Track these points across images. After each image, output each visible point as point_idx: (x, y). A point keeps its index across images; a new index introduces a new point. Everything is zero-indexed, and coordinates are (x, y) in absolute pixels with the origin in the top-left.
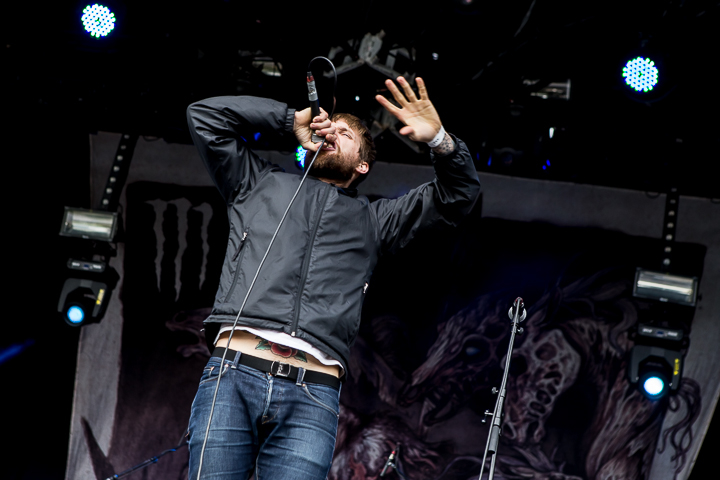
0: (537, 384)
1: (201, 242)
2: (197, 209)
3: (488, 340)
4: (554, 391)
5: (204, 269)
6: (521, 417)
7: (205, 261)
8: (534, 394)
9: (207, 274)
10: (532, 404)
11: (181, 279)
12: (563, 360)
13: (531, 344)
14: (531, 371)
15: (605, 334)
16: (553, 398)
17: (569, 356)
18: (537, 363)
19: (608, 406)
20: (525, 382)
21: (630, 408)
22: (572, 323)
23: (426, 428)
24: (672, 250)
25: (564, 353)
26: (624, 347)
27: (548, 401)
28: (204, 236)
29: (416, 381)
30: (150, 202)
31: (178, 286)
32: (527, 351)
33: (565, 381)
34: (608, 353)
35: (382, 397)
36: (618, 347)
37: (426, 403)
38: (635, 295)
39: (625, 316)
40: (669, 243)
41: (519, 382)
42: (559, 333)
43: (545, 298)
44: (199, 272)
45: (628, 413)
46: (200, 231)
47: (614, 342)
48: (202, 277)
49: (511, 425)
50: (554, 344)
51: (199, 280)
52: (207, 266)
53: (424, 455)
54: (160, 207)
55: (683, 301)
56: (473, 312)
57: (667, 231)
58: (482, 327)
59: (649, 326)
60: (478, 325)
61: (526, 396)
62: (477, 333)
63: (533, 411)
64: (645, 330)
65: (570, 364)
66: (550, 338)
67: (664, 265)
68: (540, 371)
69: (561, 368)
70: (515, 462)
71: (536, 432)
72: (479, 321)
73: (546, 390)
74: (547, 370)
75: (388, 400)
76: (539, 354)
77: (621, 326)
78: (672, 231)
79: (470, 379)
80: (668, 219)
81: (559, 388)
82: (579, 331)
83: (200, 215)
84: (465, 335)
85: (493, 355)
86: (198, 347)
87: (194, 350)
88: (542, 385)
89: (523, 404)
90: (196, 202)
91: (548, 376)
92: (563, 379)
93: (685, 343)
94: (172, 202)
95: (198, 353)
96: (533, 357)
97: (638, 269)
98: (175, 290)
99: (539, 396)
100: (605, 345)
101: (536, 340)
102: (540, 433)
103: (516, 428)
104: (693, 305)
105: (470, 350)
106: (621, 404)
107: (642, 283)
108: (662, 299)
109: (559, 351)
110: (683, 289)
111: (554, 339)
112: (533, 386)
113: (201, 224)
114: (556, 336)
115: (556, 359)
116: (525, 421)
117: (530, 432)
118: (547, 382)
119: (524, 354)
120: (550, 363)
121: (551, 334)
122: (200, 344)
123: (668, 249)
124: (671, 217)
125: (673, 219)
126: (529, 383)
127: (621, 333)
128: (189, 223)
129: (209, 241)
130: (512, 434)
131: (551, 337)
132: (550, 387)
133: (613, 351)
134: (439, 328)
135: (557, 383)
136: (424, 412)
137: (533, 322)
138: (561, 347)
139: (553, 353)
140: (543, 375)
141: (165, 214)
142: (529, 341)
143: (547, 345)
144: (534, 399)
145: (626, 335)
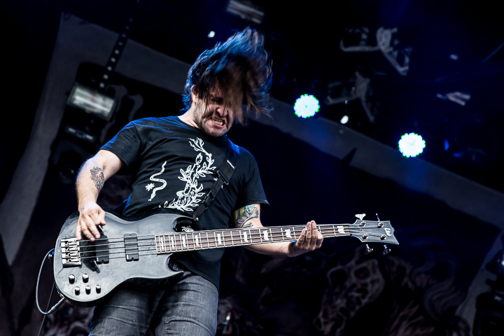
0: (350, 294)
2: (132, 97)
4: (359, 302)
6: (331, 316)
8: (345, 301)
10: (342, 309)
12: (373, 282)
13: (354, 265)
14: (348, 284)
15: (408, 271)
16: (357, 308)
17: (377, 281)
18: (354, 279)
19: (396, 323)
20: (341, 292)
21: (410, 330)
23: (261, 307)
25: (375, 277)
26: (418, 284)
27: (353, 309)
29: (263, 271)
32: (350, 269)
33: (371, 298)
34: (406, 284)
35: (237, 276)
36: (414, 283)
37: (266, 289)
41: (337, 290)
42: (376, 262)
45: (408, 332)
47: (413, 278)
49: (322, 320)
50: (370, 269)
53: (255, 327)
61: (339, 301)
63: (340, 314)
65: (377, 286)
66: (368, 264)
68: (354, 285)
69: (369, 288)
71: (339, 330)
73: (354, 300)
74: (359, 286)
75: (241, 280)
76: (357, 273)
77: (422, 269)
81: (364, 301)
85: (323, 265)
88: (352, 296)
89: (334, 307)
90: (132, 92)
91: (358, 291)
92: (369, 295)
96: (352, 274)
99: (348, 304)
100: (406, 279)
101: (358, 263)
102: (341, 331)
103: (326, 323)
106: (405, 324)
109: (372, 275)
111: (371, 265)
112: (346, 296)
114: (373, 264)
115: (368, 280)
116: (333, 319)
117: (334, 329)
118: (356, 294)
119: (347, 271)
120: (363, 282)
121: (370, 262)
126: (343, 293)
127: (420, 274)
130: (320, 327)
132: (358, 300)
133: (410, 285)
135: (364, 297)
136: (263, 294)
138: (374, 273)
139: (367, 275)
140: (355, 289)
142: (353, 262)
143: (365, 269)
144: (343, 305)
145: (423, 276)
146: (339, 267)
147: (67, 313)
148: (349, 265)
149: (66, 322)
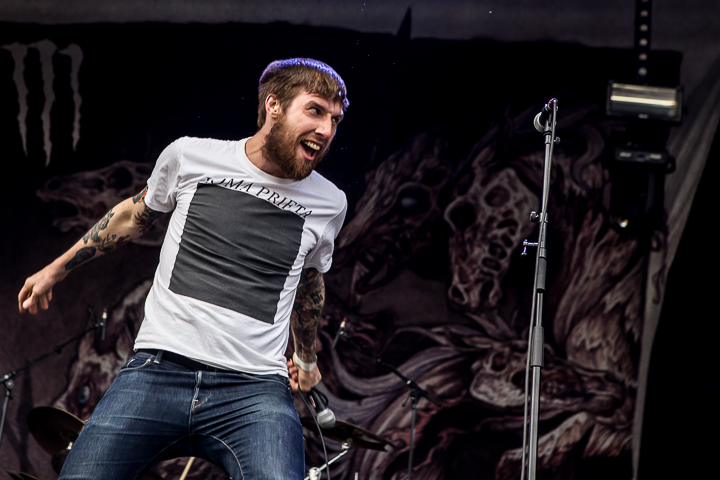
0: (489, 236)
1: (71, 92)
2: (64, 52)
3: (428, 188)
4: (509, 243)
5: (77, 125)
6: (472, 278)
7: (78, 116)
8: (486, 248)
9: (81, 132)
10: (485, 261)
11: (52, 138)
12: (518, 205)
13: (479, 188)
14: (481, 221)
15: (566, 169)
16: (509, 251)
17: (525, 200)
18: (488, 211)
19: (576, 256)
20: (475, 235)
21: (601, 255)
22: (526, 159)
23: (359, 297)
24: (648, 58)
25: (520, 196)
26: (590, 183)
27: (503, 255)
28: (75, 85)
29: (344, 242)
30: (6, 47)
31: (48, 147)
32: (475, 197)
33: (523, 230)
34: (571, 191)
36: (582, 184)
37: (357, 268)
38: (609, 113)
39: (590, 146)
40: (645, 49)
41: (468, 236)
42: (512, 172)
43: (492, 132)
44: (72, 129)
45: (599, 262)
46: (69, 79)
47: (578, 177)
48: (76, 136)
49: (461, 287)
50: (507, 186)
51: (71, 139)
52: (81, 122)
53: (358, 329)
54: (18, 51)
55: (666, 116)
56: (407, 156)
57: (639, 35)
58: (418, 174)
59: (626, 149)
60: (414, 170)
61: (477, 251)
62: (414, 180)
63: (486, 269)
64: (623, 154)
65: (526, 209)
66: (501, 180)
67: (641, 76)
68: (491, 220)
69: (516, 215)
70: (467, 331)
71: (492, 294)
72: (414, 166)
73: (500, 242)
74: (500, 218)
76: (489, 199)
77: (586, 158)
78: (646, 35)
79: (409, 236)
80: (639, 21)
81: (516, 238)
82: (535, 168)
83: (68, 60)
84: (400, 184)
85: (434, 205)
86: (77, 220)
87: (74, 223)
88: (495, 237)
89: (473, 262)
90: (61, 44)
91: (500, 226)
92: (520, 227)
93: (669, 166)
94: (33, 45)
95: (79, 226)
96: (483, 203)
97: (611, 81)
98: (44, 153)
99: (492, 251)
100: (567, 183)
101: (484, 183)
102: (496, 294)
103: (468, 291)
104: (678, 119)
105: (407, 202)
106: (590, 251)
107: (615, 98)
108: (642, 116)
109: (513, 194)
110: (665, 102)
111: (506, 180)
112: (484, 239)
113: (69, 70)
114: (509, 176)
115: (510, 204)
116: (477, 281)
117: (484, 295)
118: (500, 232)
119: (472, 201)
120: (503, 209)
121: (503, 174)
122: (80, 216)
123: (643, 57)
124: (644, 18)
125: (647, 21)
126: (479, 236)
127: (585, 167)
128: (56, 71)
129: (81, 91)
130: (462, 299)
131: (503, 178)
132: (505, 238)
133: (577, 189)
134: (367, 177)
135: (513, 232)
136: (355, 278)
137: (480, 162)
138: (515, 189)
139: (506, 198)
140: (495, 225)
141: (26, 61)
142: (476, 185)
143: (498, 188)
144: (487, 255)
145: (592, 167)
146: (459, 199)
147: (83, 397)
148: (472, 191)
149: (85, 410)
